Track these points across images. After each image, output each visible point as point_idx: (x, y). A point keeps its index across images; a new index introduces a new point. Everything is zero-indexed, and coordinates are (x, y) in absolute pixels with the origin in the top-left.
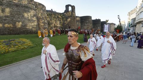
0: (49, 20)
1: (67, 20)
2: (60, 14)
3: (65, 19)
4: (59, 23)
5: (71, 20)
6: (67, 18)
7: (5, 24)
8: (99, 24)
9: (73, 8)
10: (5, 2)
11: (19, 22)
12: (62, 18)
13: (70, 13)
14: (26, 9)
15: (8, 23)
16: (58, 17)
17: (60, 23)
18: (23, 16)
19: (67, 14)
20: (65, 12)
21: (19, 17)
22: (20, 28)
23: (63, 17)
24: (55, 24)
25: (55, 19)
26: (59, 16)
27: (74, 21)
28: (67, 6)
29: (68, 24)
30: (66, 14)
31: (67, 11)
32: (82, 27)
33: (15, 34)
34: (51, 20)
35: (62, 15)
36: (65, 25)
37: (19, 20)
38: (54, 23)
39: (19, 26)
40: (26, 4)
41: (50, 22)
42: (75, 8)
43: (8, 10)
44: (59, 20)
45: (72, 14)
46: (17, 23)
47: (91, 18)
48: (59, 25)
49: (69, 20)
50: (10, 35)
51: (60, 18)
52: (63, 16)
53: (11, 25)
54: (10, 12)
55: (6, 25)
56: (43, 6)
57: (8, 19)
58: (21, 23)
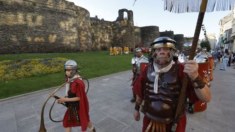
0: (93, 31)
1: (120, 33)
2: (110, 23)
3: (117, 31)
4: (107, 37)
5: (126, 33)
6: (120, 30)
7: (35, 37)
9: (130, 13)
10: (38, 8)
11: (53, 34)
12: (113, 29)
13: (125, 21)
14: (63, 17)
15: (39, 36)
16: (107, 28)
17: (110, 36)
18: (59, 26)
19: (120, 22)
20: (118, 19)
21: (53, 28)
22: (53, 43)
23: (115, 27)
24: (101, 39)
25: (102, 31)
26: (109, 26)
27: (132, 34)
28: (121, 12)
29: (122, 39)
30: (120, 24)
31: (120, 18)
32: (143, 44)
33: (48, 52)
34: (96, 32)
35: (112, 25)
36: (117, 39)
37: (53, 32)
38: (101, 36)
39: (53, 41)
40: (64, 9)
41: (95, 35)
42: (132, 14)
43: (40, 18)
44: (107, 32)
45: (128, 23)
46: (51, 36)
47: (158, 30)
48: (107, 40)
49: (124, 31)
50: (40, 53)
51: (110, 30)
52: (114, 26)
53: (43, 39)
54: (43, 21)
55: (37, 39)
56: (87, 11)
57: (39, 30)
58: (55, 36)
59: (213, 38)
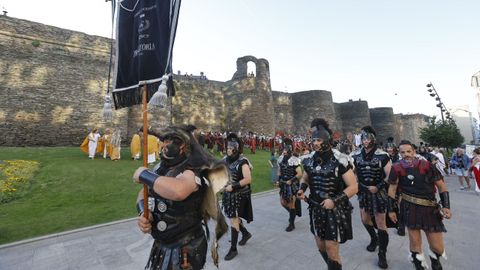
0: (180, 102)
1: (240, 105)
2: (221, 85)
3: (234, 101)
4: (213, 114)
5: (252, 105)
6: (240, 98)
7: (17, 109)
8: (364, 116)
9: (263, 65)
10: (43, 50)
11: (65, 105)
12: (226, 97)
13: (251, 81)
14: (98, 69)
15: (29, 109)
16: (212, 95)
17: (219, 113)
18: (83, 88)
19: (240, 83)
20: (237, 77)
21: (69, 92)
22: (61, 124)
23: (229, 94)
24: (198, 117)
25: (201, 101)
26: (216, 92)
27: (266, 106)
28: (242, 62)
29: (243, 118)
30: (239, 86)
31: (241, 74)
34: (186, 103)
35: (225, 89)
36: (234, 120)
37: (67, 99)
38: (197, 113)
39: (62, 120)
40: (104, 54)
41: (184, 110)
42: (267, 66)
43: (41, 71)
44: (213, 104)
45: (257, 84)
46: (59, 108)
48: (213, 121)
49: (247, 103)
51: (219, 99)
52: (228, 90)
53: (36, 116)
55: (21, 115)
57: (31, 95)
58: (69, 110)
59: (467, 115)
